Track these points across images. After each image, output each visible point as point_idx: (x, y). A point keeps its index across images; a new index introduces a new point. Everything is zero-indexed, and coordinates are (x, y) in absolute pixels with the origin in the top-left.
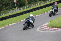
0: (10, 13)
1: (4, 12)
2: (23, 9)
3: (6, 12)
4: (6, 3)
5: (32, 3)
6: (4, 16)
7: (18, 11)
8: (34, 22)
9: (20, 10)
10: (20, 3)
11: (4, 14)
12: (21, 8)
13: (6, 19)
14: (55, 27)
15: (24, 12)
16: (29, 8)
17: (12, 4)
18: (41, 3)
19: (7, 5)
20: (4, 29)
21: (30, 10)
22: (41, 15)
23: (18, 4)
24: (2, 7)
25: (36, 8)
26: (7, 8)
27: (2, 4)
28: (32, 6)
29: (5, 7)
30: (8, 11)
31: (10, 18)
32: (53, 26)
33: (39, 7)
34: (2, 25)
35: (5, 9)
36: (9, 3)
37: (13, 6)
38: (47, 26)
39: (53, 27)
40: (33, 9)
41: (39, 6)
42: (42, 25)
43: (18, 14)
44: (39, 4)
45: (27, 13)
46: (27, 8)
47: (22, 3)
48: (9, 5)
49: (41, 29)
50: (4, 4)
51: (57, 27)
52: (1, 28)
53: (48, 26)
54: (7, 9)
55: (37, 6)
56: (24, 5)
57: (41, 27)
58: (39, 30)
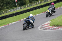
0: (11, 12)
1: (5, 11)
2: (24, 8)
3: (7, 10)
4: (7, 2)
5: (33, 2)
6: (5, 14)
7: (18, 10)
8: (34, 22)
9: (21, 8)
10: (21, 2)
11: (5, 13)
12: (22, 7)
13: (7, 18)
14: (56, 26)
15: (25, 10)
16: (30, 6)
17: (13, 3)
18: (42, 2)
19: (7, 3)
20: (4, 28)
21: (31, 9)
22: (42, 13)
23: (19, 3)
24: (3, 5)
25: (37, 7)
26: (8, 6)
27: (3, 3)
28: (33, 5)
29: (6, 6)
30: (9, 10)
31: (11, 17)
32: (54, 24)
33: (40, 6)
34: (3, 23)
35: (5, 7)
36: (10, 2)
37: (13, 4)
38: (48, 25)
39: (54, 26)
40: (34, 8)
41: (40, 4)
42: (44, 24)
43: (18, 12)
44: (40, 3)
45: (28, 12)
46: (28, 7)
47: (23, 2)
48: (10, 4)
49: (42, 28)
50: (5, 3)
51: (59, 26)
52: (2, 27)
53: (50, 25)
54: (7, 8)
55: (38, 5)
56: (25, 4)
57: (42, 26)
58: (41, 28)
